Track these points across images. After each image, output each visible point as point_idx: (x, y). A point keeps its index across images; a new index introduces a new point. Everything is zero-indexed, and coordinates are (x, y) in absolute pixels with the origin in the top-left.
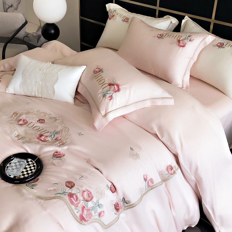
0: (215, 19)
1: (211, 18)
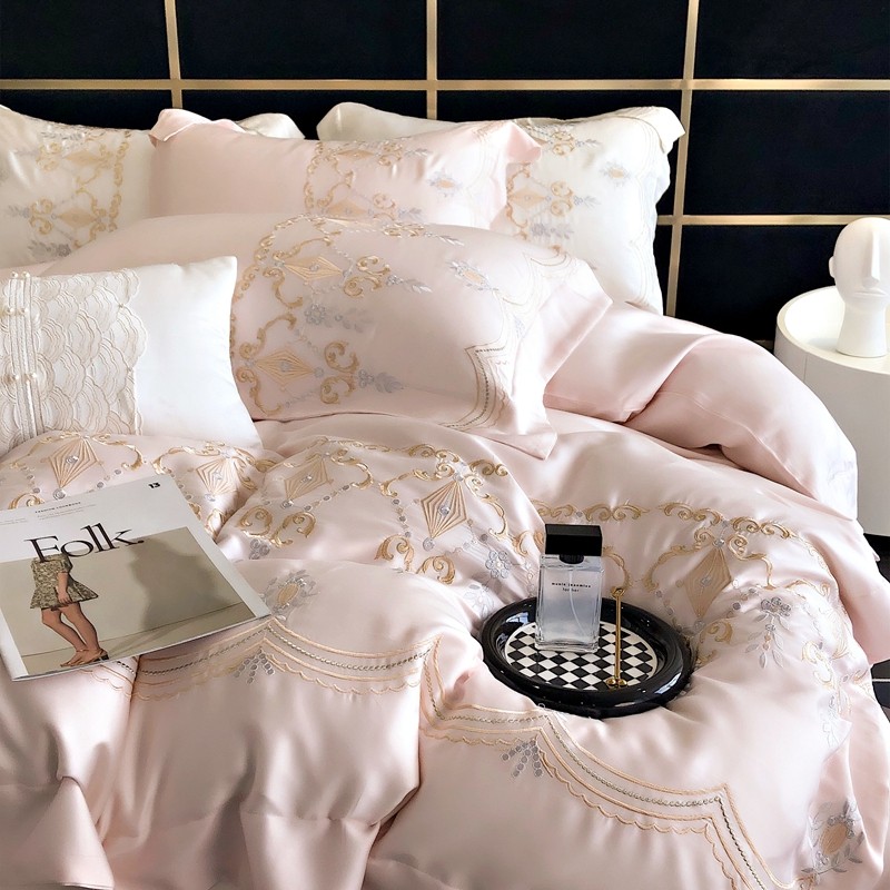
0: (441, 76)
1: (424, 77)
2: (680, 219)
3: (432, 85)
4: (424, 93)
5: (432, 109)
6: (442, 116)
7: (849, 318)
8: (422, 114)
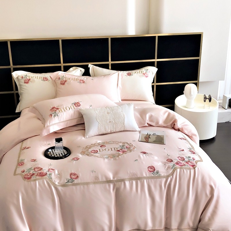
0: (112, 61)
1: (108, 61)
2: (156, 84)
3: (110, 62)
4: (108, 64)
5: (110, 67)
6: (112, 69)
7: (187, 101)
8: (108, 68)
